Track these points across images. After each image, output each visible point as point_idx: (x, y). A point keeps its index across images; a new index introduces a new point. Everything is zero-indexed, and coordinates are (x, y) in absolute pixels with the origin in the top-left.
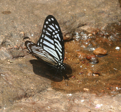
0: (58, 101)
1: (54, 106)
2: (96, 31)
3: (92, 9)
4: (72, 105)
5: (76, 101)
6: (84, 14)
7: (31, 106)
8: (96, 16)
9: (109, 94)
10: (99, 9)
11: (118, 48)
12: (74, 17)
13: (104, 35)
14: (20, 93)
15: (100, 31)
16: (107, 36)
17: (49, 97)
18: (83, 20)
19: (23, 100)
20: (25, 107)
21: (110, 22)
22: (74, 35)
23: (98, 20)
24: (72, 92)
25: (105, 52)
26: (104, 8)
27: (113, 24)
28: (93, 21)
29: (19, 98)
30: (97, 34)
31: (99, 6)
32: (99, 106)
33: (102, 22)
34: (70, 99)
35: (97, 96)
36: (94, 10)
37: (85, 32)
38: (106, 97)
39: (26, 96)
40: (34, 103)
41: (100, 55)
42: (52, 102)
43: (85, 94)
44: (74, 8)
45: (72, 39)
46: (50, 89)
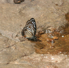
0: (38, 57)
1: (36, 59)
2: (54, 29)
3: (53, 20)
4: (43, 59)
5: (44, 57)
6: (49, 22)
7: (27, 59)
8: (55, 23)
9: (57, 54)
10: (56, 20)
11: (63, 36)
12: (45, 24)
13: (57, 31)
14: (24, 54)
15: (56, 29)
16: (59, 32)
17: (34, 56)
18: (49, 25)
19: (25, 57)
20: (25, 59)
21: (60, 26)
22: (45, 31)
23: (55, 25)
24: (43, 54)
25: (57, 38)
26: (58, 19)
27: (62, 26)
28: (53, 25)
29: (23, 56)
30: (55, 30)
31: (56, 18)
32: (53, 59)
33: (57, 26)
34: (42, 56)
35: (53, 55)
36: (54, 20)
37: (50, 30)
38: (56, 55)
39: (26, 55)
40: (29, 58)
41: (55, 39)
42: (35, 57)
43: (48, 55)
44: (46, 20)
45: (44, 33)
46: (35, 53)
